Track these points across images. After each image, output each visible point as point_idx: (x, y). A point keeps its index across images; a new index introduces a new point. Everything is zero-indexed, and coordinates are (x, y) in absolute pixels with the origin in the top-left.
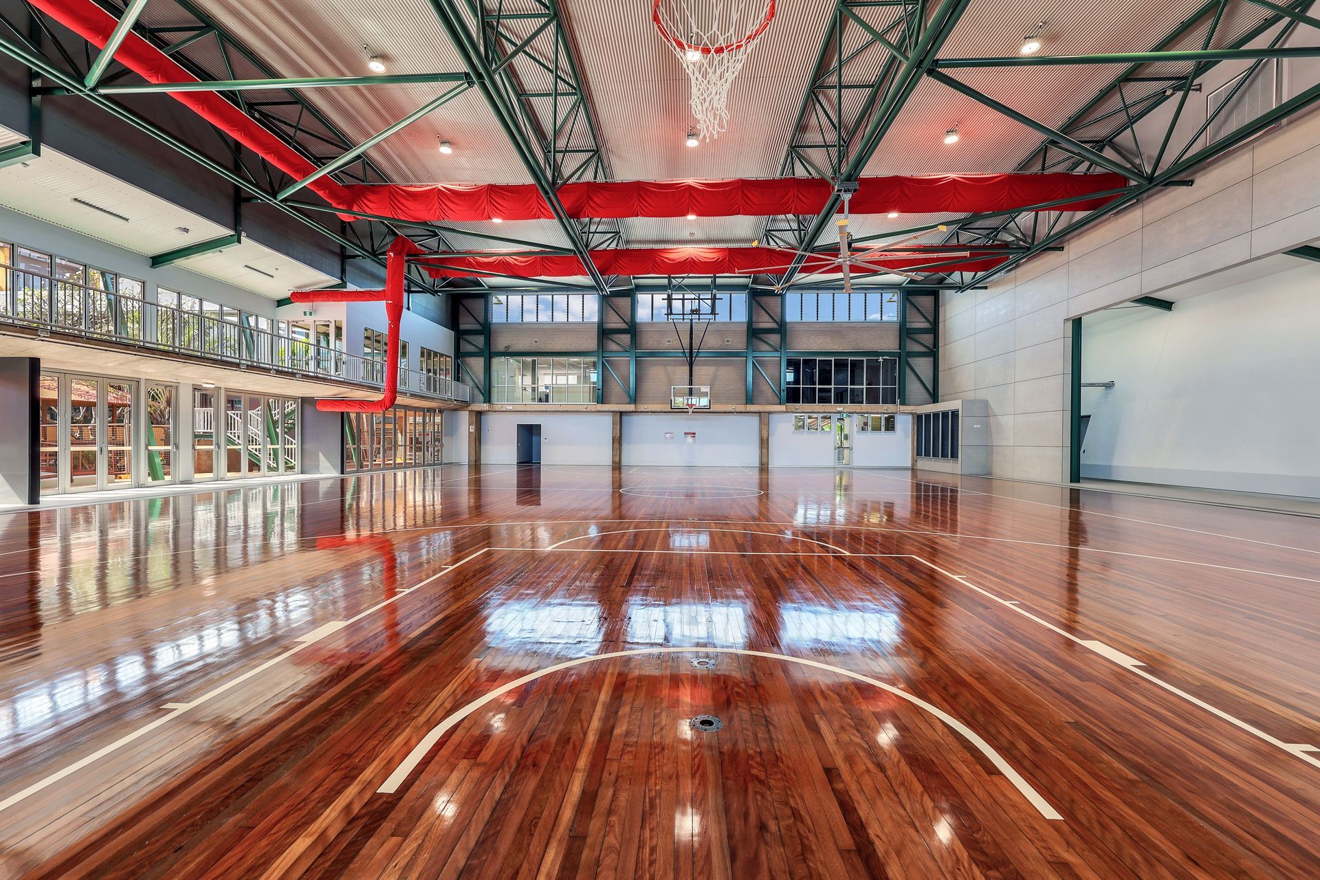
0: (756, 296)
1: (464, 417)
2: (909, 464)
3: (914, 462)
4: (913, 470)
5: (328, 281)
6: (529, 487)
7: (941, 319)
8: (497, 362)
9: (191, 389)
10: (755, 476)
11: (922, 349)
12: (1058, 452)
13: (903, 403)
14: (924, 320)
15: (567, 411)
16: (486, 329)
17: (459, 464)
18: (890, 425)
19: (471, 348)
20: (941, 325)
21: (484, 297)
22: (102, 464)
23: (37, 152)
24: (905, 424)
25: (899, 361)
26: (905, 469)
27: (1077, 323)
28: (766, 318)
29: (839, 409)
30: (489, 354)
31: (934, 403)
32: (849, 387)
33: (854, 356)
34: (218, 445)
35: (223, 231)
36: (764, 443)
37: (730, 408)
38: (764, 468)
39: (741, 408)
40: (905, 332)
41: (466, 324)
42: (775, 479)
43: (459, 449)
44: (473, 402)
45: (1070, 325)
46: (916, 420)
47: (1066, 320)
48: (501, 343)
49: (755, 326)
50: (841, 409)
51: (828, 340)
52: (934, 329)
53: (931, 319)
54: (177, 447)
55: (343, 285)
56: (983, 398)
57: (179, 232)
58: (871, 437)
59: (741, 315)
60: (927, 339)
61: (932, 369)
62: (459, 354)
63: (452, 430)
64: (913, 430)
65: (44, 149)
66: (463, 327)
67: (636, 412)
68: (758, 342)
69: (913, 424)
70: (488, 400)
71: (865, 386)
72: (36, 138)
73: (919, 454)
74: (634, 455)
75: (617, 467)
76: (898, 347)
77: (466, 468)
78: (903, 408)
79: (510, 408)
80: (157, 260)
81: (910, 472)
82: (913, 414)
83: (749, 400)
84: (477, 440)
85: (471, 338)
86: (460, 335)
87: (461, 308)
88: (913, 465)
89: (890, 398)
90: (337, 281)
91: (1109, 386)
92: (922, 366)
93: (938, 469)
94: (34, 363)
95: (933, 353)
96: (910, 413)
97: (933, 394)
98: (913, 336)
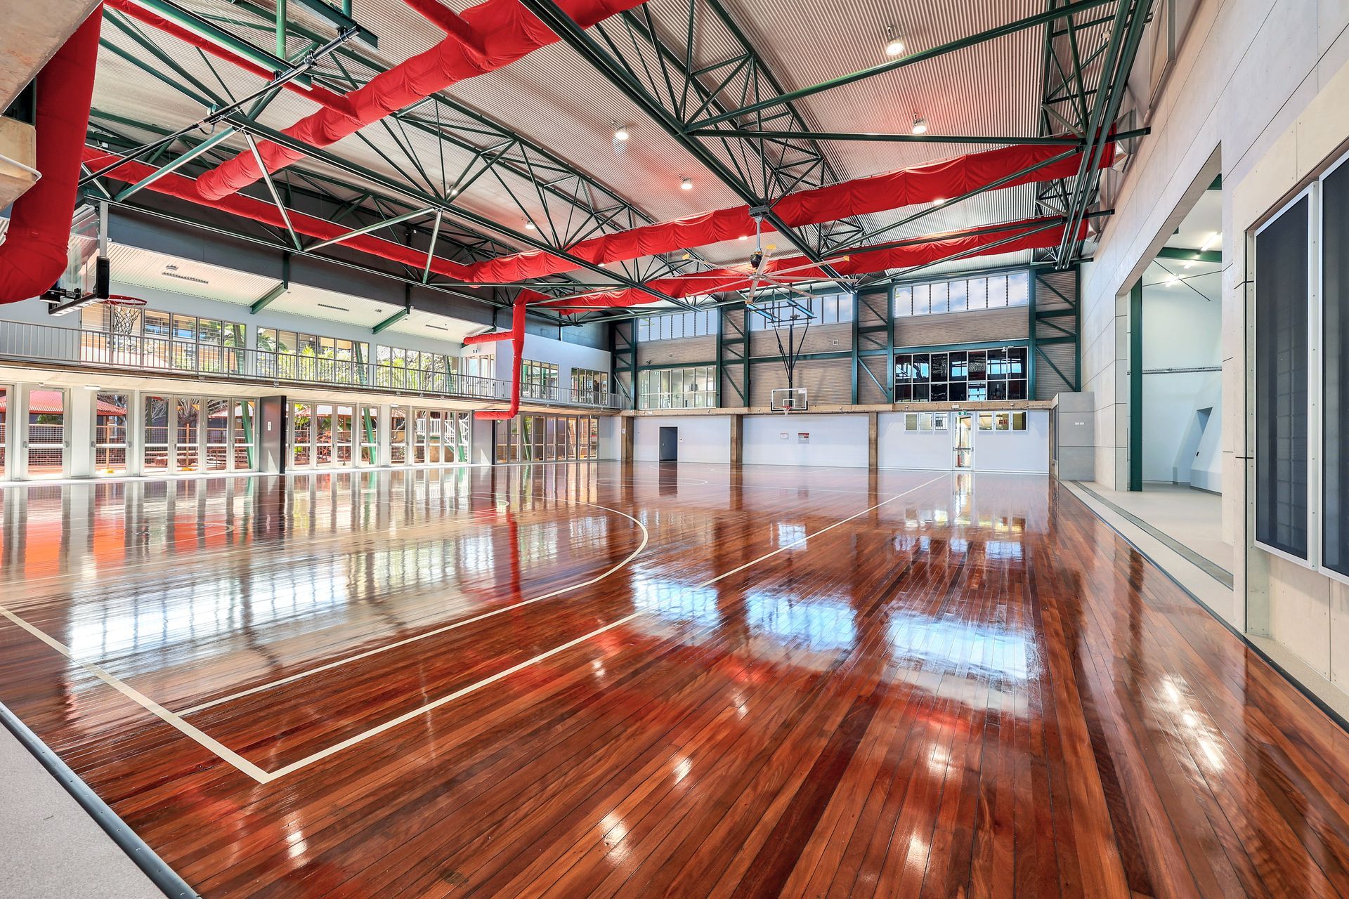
0: (863, 294)
1: (618, 422)
3: (1051, 465)
4: (1051, 475)
5: (481, 329)
6: (669, 483)
7: (1082, 299)
8: (643, 375)
9: (389, 409)
10: (864, 478)
11: (1059, 334)
12: (1113, 454)
13: (1035, 397)
14: (1062, 300)
15: (694, 415)
16: (634, 349)
17: (614, 460)
18: (1022, 424)
19: (623, 365)
20: (1082, 305)
21: (632, 322)
22: (335, 453)
23: (286, 287)
25: (1030, 349)
27: (1136, 298)
28: (875, 316)
29: (954, 407)
30: (636, 369)
32: (968, 382)
33: (973, 348)
34: (408, 443)
35: (399, 309)
36: (874, 444)
37: (837, 408)
38: (874, 469)
39: (847, 408)
40: (1037, 316)
41: (621, 345)
42: (885, 481)
43: (615, 448)
44: (625, 409)
45: (1127, 303)
46: (1053, 416)
47: (1118, 296)
48: (645, 358)
49: (862, 325)
50: (957, 407)
51: (943, 333)
52: (1076, 310)
53: (1072, 298)
54: (379, 444)
55: (494, 329)
57: (376, 312)
59: (848, 316)
60: (1068, 323)
62: (615, 370)
63: (610, 434)
64: (1050, 428)
65: (290, 284)
66: (618, 347)
67: (748, 414)
68: (866, 340)
70: (635, 407)
71: (986, 381)
72: (286, 279)
74: (752, 454)
75: (737, 464)
76: (1028, 334)
77: (619, 464)
78: (1033, 404)
79: (650, 413)
80: (376, 329)
83: (857, 400)
84: (630, 439)
85: (623, 356)
86: (615, 355)
87: (617, 334)
89: (1019, 393)
90: (490, 327)
92: (1061, 353)
94: (284, 399)
95: (1075, 337)
96: (1045, 409)
97: (1074, 385)
98: (1046, 320)
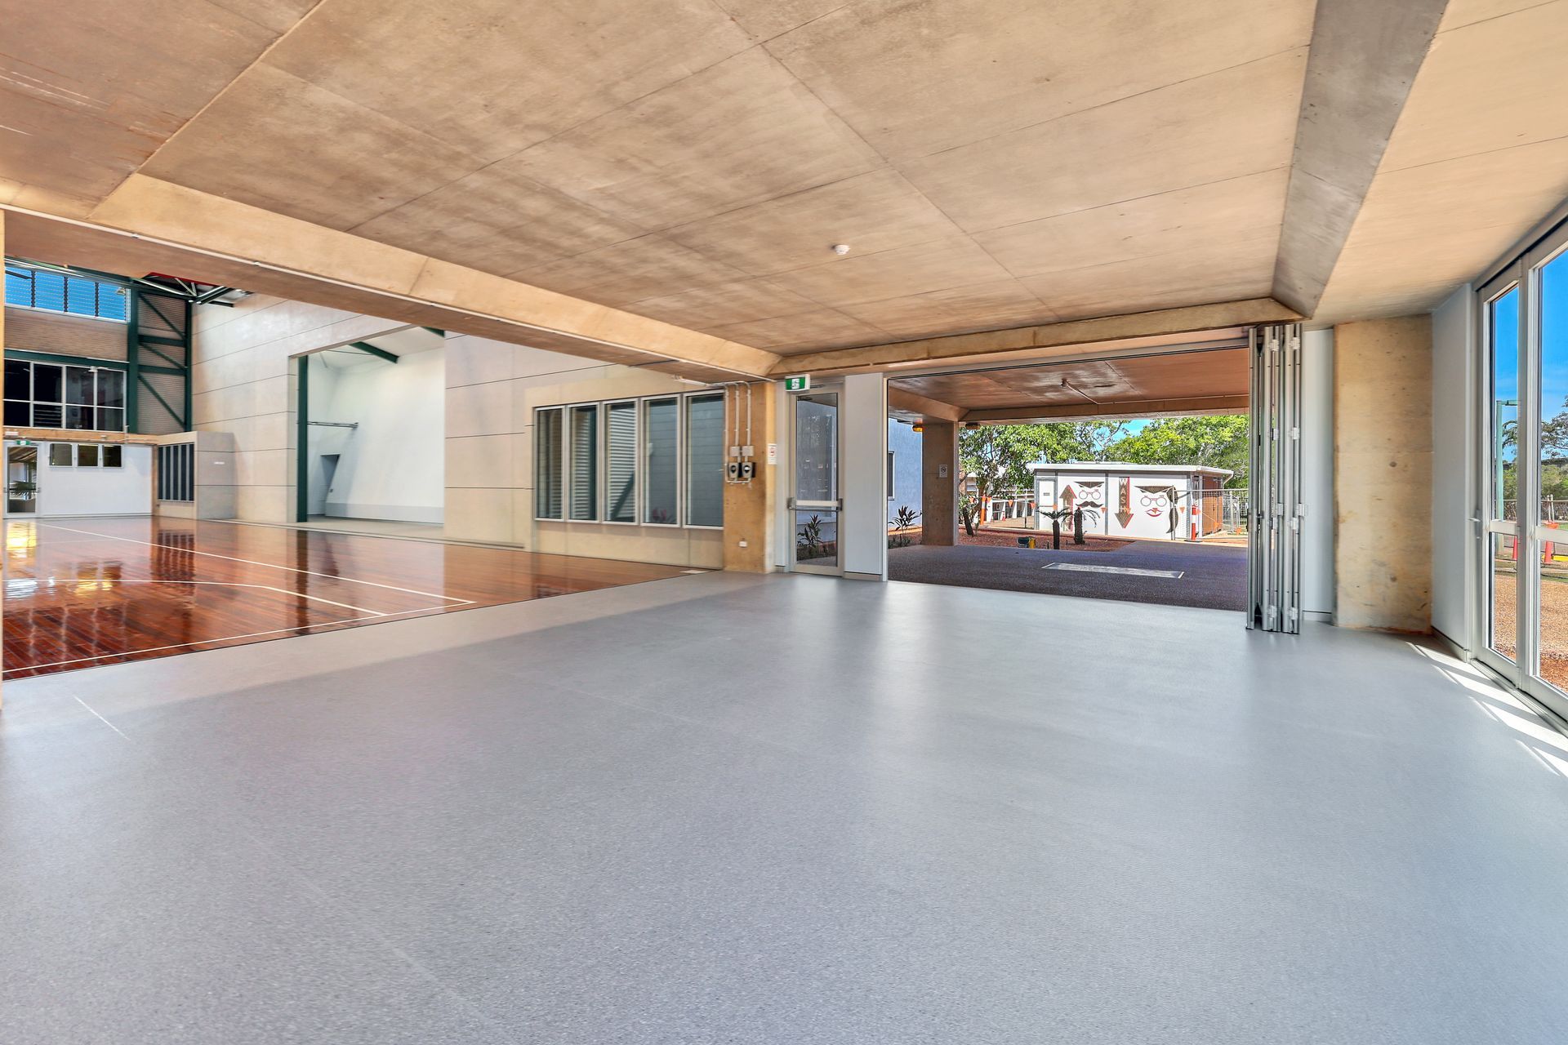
2: (148, 510)
3: (156, 506)
4: (154, 517)
7: (194, 331)
11: (167, 364)
12: (283, 491)
13: (133, 430)
14: (168, 327)
18: (114, 457)
20: (194, 338)
24: (138, 460)
25: (128, 374)
26: (142, 516)
27: (304, 362)
29: (10, 433)
31: (185, 431)
32: (32, 402)
33: (42, 360)
40: (136, 339)
45: (296, 364)
46: (156, 453)
47: (291, 357)
50: (15, 433)
52: (186, 340)
53: (181, 328)
56: (227, 430)
58: (76, 474)
60: (177, 353)
61: (183, 391)
64: (153, 464)
69: (153, 458)
71: (64, 404)
73: (160, 497)
76: (125, 357)
78: (133, 437)
81: (149, 522)
82: (153, 445)
88: (154, 510)
89: (111, 423)
91: (354, 426)
92: (169, 386)
93: (179, 514)
95: (184, 370)
96: (147, 445)
97: (183, 420)
98: (150, 345)
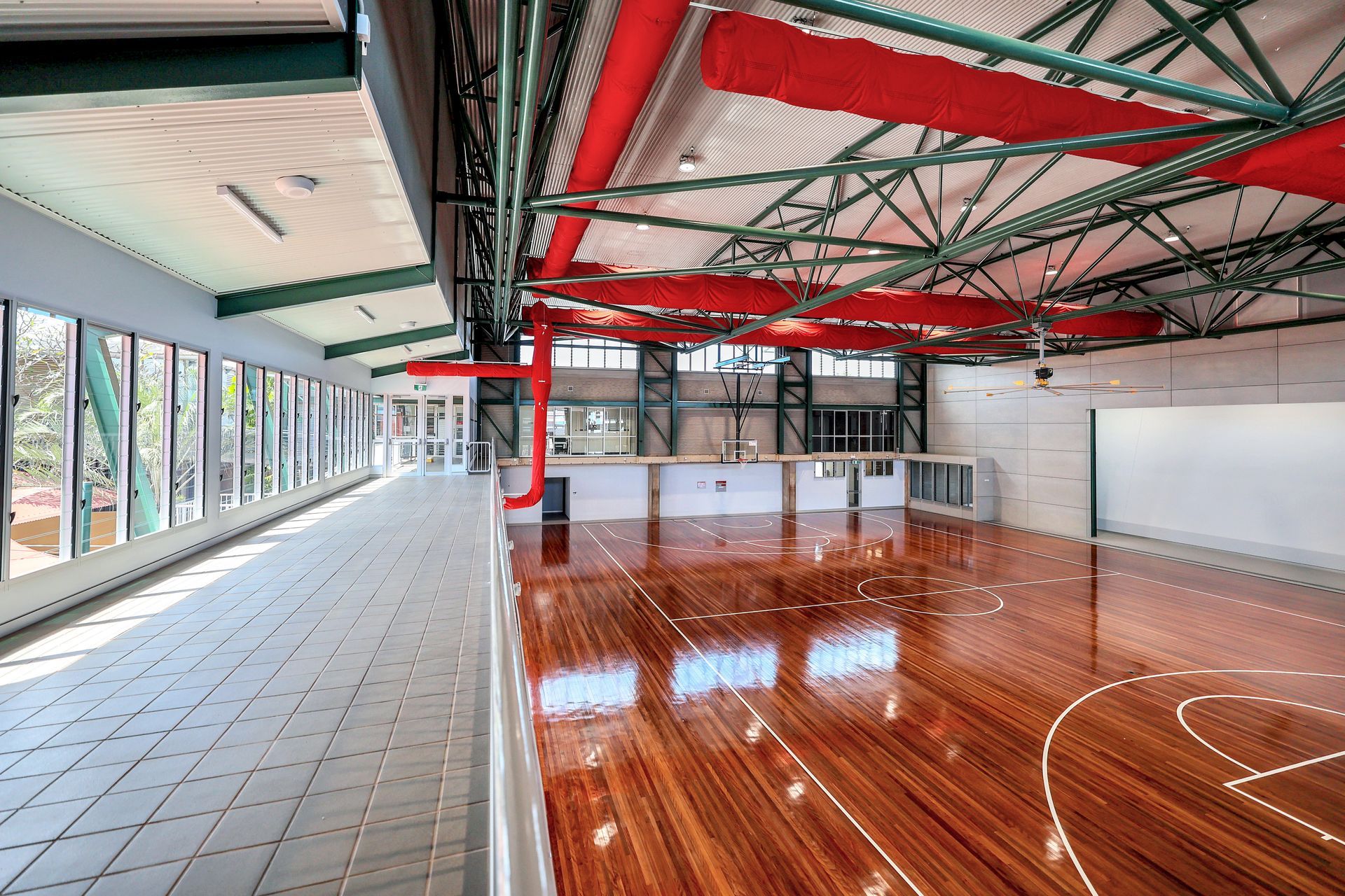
2: (903, 504)
3: (908, 501)
4: (907, 509)
7: (928, 381)
11: (913, 404)
12: (1082, 513)
13: (902, 451)
14: (916, 380)
15: (604, 464)
18: (889, 470)
19: (493, 394)
20: (929, 384)
24: (900, 468)
26: (900, 508)
27: (1093, 412)
28: (794, 371)
29: (852, 457)
31: (921, 452)
32: (859, 436)
33: (863, 409)
36: (792, 491)
38: (792, 514)
40: (901, 389)
45: (1089, 413)
46: (909, 465)
47: (1088, 410)
49: (785, 379)
50: (854, 457)
51: (843, 393)
52: (922, 386)
53: (920, 377)
56: (987, 455)
57: (404, 325)
58: (875, 481)
61: (921, 422)
62: (480, 401)
64: (906, 474)
68: (785, 394)
69: (906, 469)
71: (871, 436)
73: (911, 494)
80: (229, 305)
81: (904, 511)
82: (907, 461)
85: (495, 383)
88: (906, 504)
89: (889, 447)
92: (914, 418)
98: (905, 392)
